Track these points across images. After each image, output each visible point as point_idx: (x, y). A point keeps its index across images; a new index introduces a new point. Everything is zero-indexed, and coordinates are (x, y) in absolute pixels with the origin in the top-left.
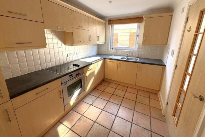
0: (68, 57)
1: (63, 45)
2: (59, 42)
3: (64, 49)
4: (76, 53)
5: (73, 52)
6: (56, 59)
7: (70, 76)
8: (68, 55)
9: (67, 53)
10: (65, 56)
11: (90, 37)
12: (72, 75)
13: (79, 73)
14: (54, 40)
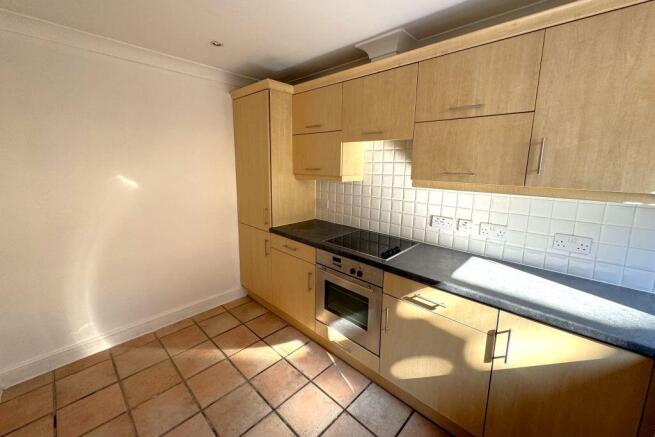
0: (431, 224)
4: (476, 223)
5: (464, 214)
7: (334, 258)
8: (432, 217)
9: (434, 211)
10: (424, 222)
12: (339, 260)
13: (360, 274)
14: (396, 165)
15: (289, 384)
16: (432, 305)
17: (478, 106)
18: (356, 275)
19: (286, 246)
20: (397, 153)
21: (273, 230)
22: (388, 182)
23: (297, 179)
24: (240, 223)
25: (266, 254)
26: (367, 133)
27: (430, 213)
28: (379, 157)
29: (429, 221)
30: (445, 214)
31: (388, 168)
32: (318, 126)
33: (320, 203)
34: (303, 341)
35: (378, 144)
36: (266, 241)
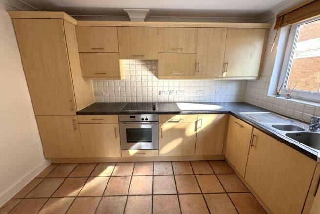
0: (160, 94)
1: (155, 78)
2: (150, 73)
3: (155, 84)
4: (175, 91)
5: (171, 89)
6: (143, 95)
7: (131, 117)
8: (160, 91)
9: (161, 89)
10: (156, 94)
11: (198, 64)
12: (134, 117)
13: (146, 119)
14: (142, 71)
15: (124, 183)
16: (178, 120)
17: (181, 49)
18: (145, 120)
19: (94, 119)
20: (142, 65)
21: (78, 113)
22: (139, 79)
23: (84, 80)
24: (37, 116)
25: (75, 129)
26: (134, 56)
27: (159, 90)
28: (133, 67)
29: (159, 93)
30: (164, 90)
31: (139, 73)
32: (102, 49)
33: (96, 94)
34: (113, 165)
35: (132, 61)
36: (74, 121)
